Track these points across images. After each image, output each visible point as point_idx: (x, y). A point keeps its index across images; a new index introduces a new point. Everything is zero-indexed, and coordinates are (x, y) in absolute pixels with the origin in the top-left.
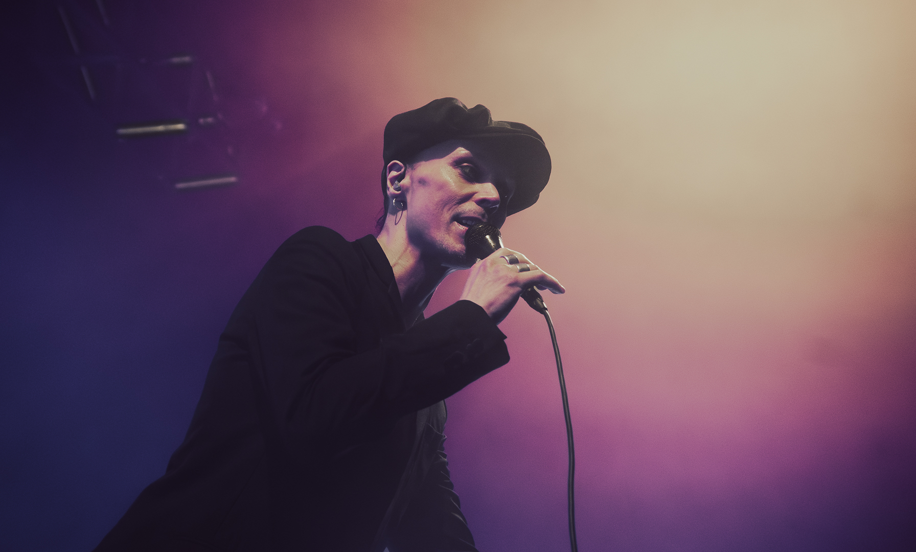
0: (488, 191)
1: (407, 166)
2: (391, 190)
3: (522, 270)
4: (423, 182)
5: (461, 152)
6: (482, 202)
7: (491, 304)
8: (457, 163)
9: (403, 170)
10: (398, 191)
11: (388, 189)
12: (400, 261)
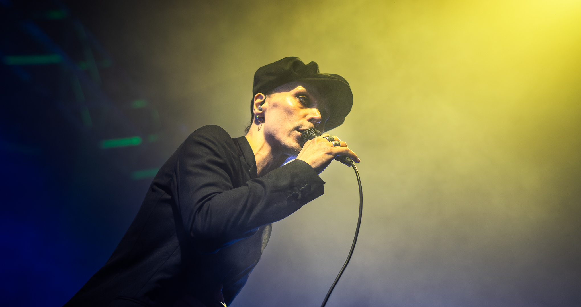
0: (315, 113)
1: (267, 96)
2: (256, 110)
3: (335, 145)
4: (275, 106)
5: (300, 88)
6: (310, 120)
7: (314, 163)
8: (297, 95)
9: (264, 99)
10: (260, 111)
11: (254, 110)
12: (259, 152)
